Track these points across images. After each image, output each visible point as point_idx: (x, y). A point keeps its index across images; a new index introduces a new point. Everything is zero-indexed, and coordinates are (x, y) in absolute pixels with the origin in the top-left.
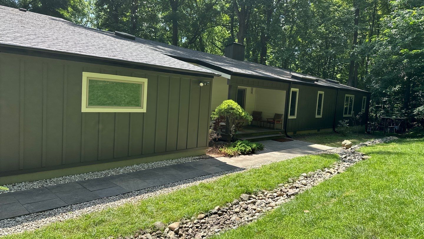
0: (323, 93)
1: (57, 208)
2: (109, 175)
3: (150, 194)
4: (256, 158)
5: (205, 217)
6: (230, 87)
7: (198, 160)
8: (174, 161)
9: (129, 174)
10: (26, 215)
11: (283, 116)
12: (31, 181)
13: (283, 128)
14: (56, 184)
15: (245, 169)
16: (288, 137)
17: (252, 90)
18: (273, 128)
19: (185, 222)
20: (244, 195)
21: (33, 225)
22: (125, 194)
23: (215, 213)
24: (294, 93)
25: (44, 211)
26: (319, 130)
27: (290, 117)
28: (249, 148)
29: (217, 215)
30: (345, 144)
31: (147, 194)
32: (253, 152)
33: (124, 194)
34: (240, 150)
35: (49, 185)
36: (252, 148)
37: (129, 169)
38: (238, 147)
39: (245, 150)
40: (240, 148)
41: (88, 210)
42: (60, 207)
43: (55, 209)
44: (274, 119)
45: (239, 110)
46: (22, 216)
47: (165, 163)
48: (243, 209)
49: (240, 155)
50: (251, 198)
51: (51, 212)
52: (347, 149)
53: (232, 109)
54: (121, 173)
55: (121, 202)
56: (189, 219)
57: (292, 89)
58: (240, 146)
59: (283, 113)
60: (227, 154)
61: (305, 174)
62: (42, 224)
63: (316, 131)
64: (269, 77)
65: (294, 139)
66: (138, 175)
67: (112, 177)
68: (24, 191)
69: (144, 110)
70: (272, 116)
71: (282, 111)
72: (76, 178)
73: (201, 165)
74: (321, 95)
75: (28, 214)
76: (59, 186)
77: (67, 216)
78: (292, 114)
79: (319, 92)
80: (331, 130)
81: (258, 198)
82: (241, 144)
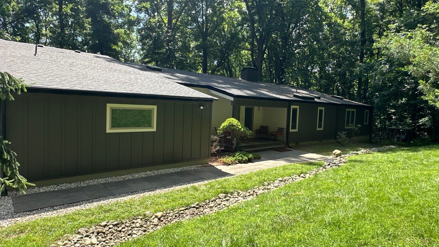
0: (323, 108)
1: (83, 201)
2: (127, 179)
3: (150, 193)
4: (250, 166)
5: (186, 210)
6: (234, 107)
7: (200, 168)
8: (180, 169)
9: (142, 178)
10: (61, 205)
11: (285, 130)
12: (70, 183)
13: (285, 140)
14: (87, 185)
16: (290, 147)
17: (259, 108)
18: (276, 141)
19: (168, 212)
20: (222, 194)
21: (64, 212)
22: (133, 192)
23: (194, 207)
24: (295, 111)
25: (73, 203)
26: (320, 141)
27: (291, 131)
28: (246, 158)
29: (195, 209)
31: (149, 193)
32: (250, 161)
33: (132, 192)
34: (238, 159)
35: (82, 185)
36: (248, 158)
37: (143, 174)
38: (236, 157)
39: (242, 160)
40: (238, 158)
41: (103, 203)
42: (85, 201)
43: (81, 201)
44: (277, 132)
45: (238, 126)
46: (58, 206)
47: (171, 170)
48: (218, 204)
49: (237, 163)
50: (227, 197)
51: (77, 203)
52: (337, 157)
54: (136, 177)
55: (128, 198)
56: (172, 210)
57: (292, 107)
58: (238, 156)
59: (285, 127)
60: (226, 163)
62: (70, 211)
63: (318, 142)
64: (270, 97)
65: (294, 149)
66: (149, 179)
67: (129, 180)
68: (64, 190)
69: (154, 129)
70: (276, 130)
71: (284, 126)
72: (102, 181)
73: (200, 172)
74: (321, 111)
75: (63, 205)
76: (89, 187)
77: (87, 207)
78: (294, 127)
79: (319, 108)
80: (334, 140)
81: (233, 197)
82: (239, 155)
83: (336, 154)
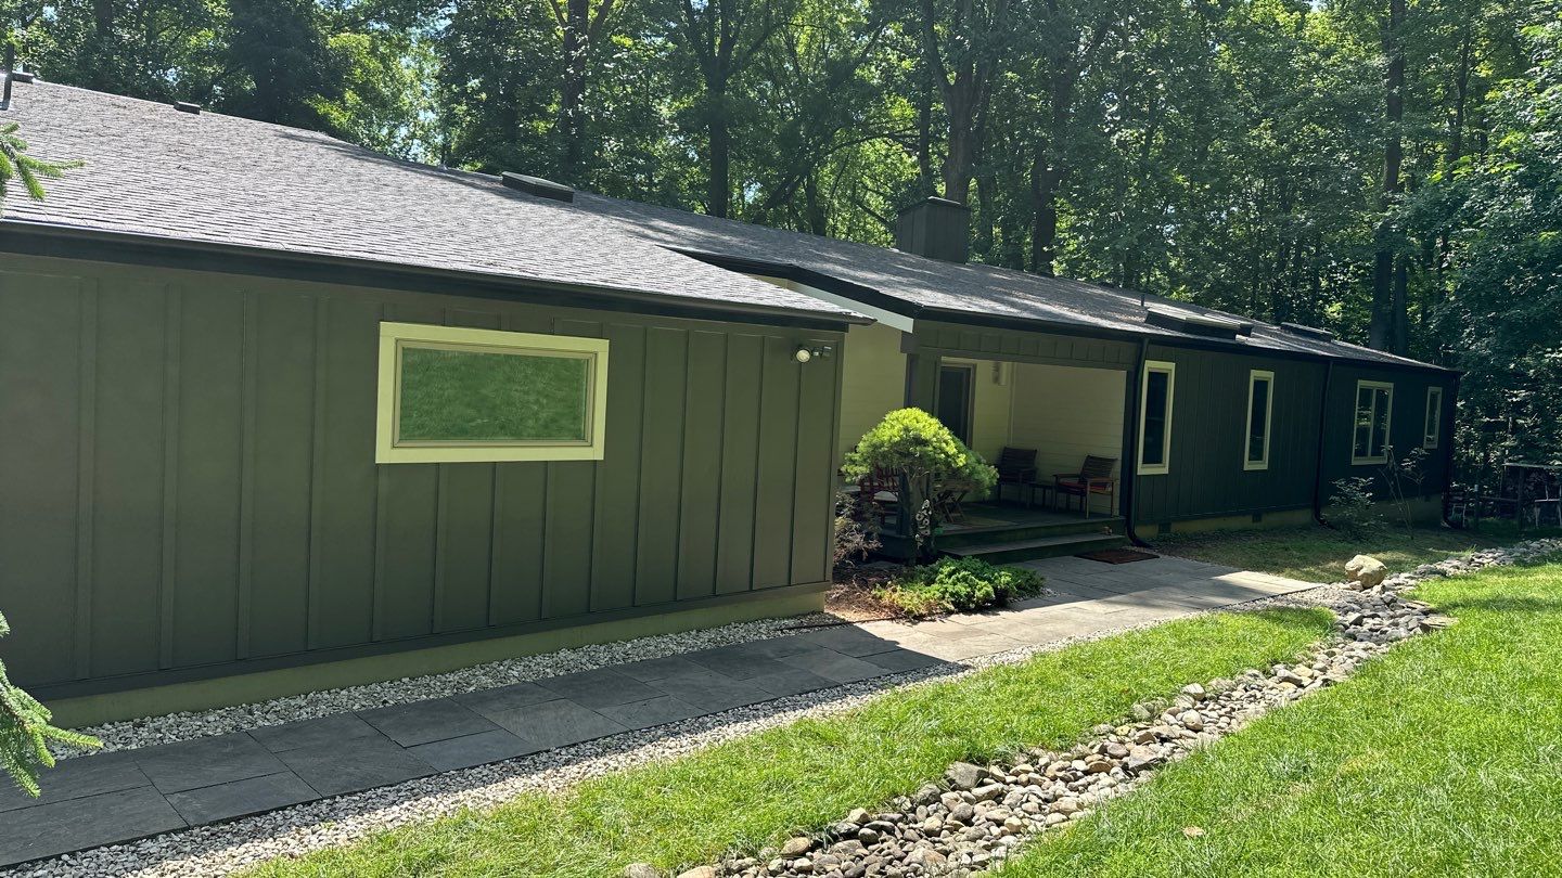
0: (1269, 375)
1: (284, 809)
2: (471, 689)
3: (612, 760)
4: (1010, 627)
5: (812, 849)
6: (912, 361)
7: (793, 633)
8: (705, 636)
9: (542, 684)
10: (176, 832)
11: (1118, 467)
12: (199, 711)
13: (1116, 512)
14: (282, 722)
15: (966, 667)
16: (1139, 543)
17: (997, 369)
18: (1081, 513)
19: (735, 865)
20: (961, 767)
21: (198, 869)
22: (522, 758)
23: (850, 835)
24: (1158, 379)
25: (237, 820)
26: (1257, 517)
27: (1143, 470)
28: (984, 589)
29: (858, 842)
30: (1358, 570)
31: (602, 760)
32: (999, 602)
33: (519, 759)
34: (952, 595)
35: (260, 722)
36: (995, 589)
37: (543, 666)
38: (942, 582)
39: (970, 597)
40: (950, 590)
41: (390, 817)
42: (294, 806)
43: (277, 810)
44: (1082, 478)
45: (944, 445)
46: (160, 838)
47: (671, 645)
48: (957, 818)
49: (950, 613)
50: (986, 780)
51: (260, 821)
52: (1365, 588)
53: (919, 441)
54: (514, 681)
55: (508, 786)
56: (752, 853)
57: (1151, 365)
58: (949, 580)
59: (1118, 455)
60: (902, 609)
61: (1196, 688)
62: (228, 867)
63: (1247, 521)
64: (1059, 320)
65: (1162, 552)
66: (575, 687)
67: (483, 696)
68: (173, 748)
69: (596, 452)
70: (1075, 466)
71: (1113, 447)
72: (355, 699)
73: (804, 651)
74: (1261, 386)
75: (183, 830)
76: (293, 728)
77: (314, 838)
78: (1153, 456)
79: (1255, 374)
80: (1304, 516)
81: (1014, 778)
82: (954, 572)
83: (1360, 574)
